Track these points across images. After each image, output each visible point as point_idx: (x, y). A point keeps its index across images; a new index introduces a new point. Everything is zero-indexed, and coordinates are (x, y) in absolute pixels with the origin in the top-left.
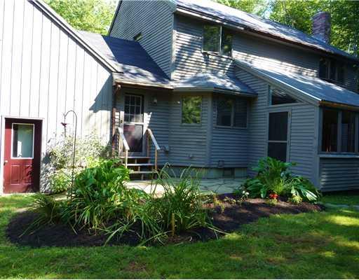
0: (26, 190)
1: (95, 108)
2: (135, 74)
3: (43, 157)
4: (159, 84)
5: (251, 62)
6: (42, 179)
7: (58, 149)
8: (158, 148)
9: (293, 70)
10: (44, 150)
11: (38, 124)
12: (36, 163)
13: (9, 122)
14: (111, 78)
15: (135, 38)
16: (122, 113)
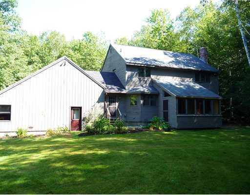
0: (77, 130)
1: (98, 102)
2: (110, 89)
3: (82, 119)
4: (119, 92)
5: (158, 79)
6: (82, 126)
7: (87, 116)
8: (121, 115)
9: (179, 80)
10: (83, 117)
11: (81, 108)
12: (80, 121)
13: (73, 108)
14: (104, 91)
15: (113, 71)
16: (108, 103)
